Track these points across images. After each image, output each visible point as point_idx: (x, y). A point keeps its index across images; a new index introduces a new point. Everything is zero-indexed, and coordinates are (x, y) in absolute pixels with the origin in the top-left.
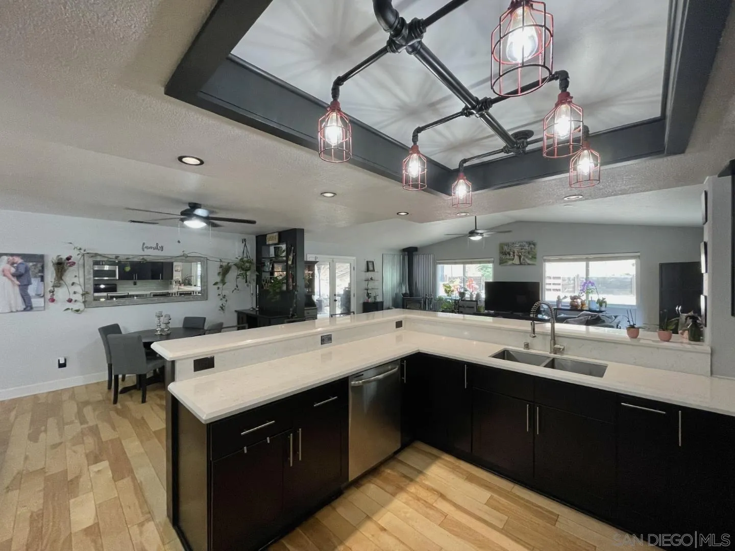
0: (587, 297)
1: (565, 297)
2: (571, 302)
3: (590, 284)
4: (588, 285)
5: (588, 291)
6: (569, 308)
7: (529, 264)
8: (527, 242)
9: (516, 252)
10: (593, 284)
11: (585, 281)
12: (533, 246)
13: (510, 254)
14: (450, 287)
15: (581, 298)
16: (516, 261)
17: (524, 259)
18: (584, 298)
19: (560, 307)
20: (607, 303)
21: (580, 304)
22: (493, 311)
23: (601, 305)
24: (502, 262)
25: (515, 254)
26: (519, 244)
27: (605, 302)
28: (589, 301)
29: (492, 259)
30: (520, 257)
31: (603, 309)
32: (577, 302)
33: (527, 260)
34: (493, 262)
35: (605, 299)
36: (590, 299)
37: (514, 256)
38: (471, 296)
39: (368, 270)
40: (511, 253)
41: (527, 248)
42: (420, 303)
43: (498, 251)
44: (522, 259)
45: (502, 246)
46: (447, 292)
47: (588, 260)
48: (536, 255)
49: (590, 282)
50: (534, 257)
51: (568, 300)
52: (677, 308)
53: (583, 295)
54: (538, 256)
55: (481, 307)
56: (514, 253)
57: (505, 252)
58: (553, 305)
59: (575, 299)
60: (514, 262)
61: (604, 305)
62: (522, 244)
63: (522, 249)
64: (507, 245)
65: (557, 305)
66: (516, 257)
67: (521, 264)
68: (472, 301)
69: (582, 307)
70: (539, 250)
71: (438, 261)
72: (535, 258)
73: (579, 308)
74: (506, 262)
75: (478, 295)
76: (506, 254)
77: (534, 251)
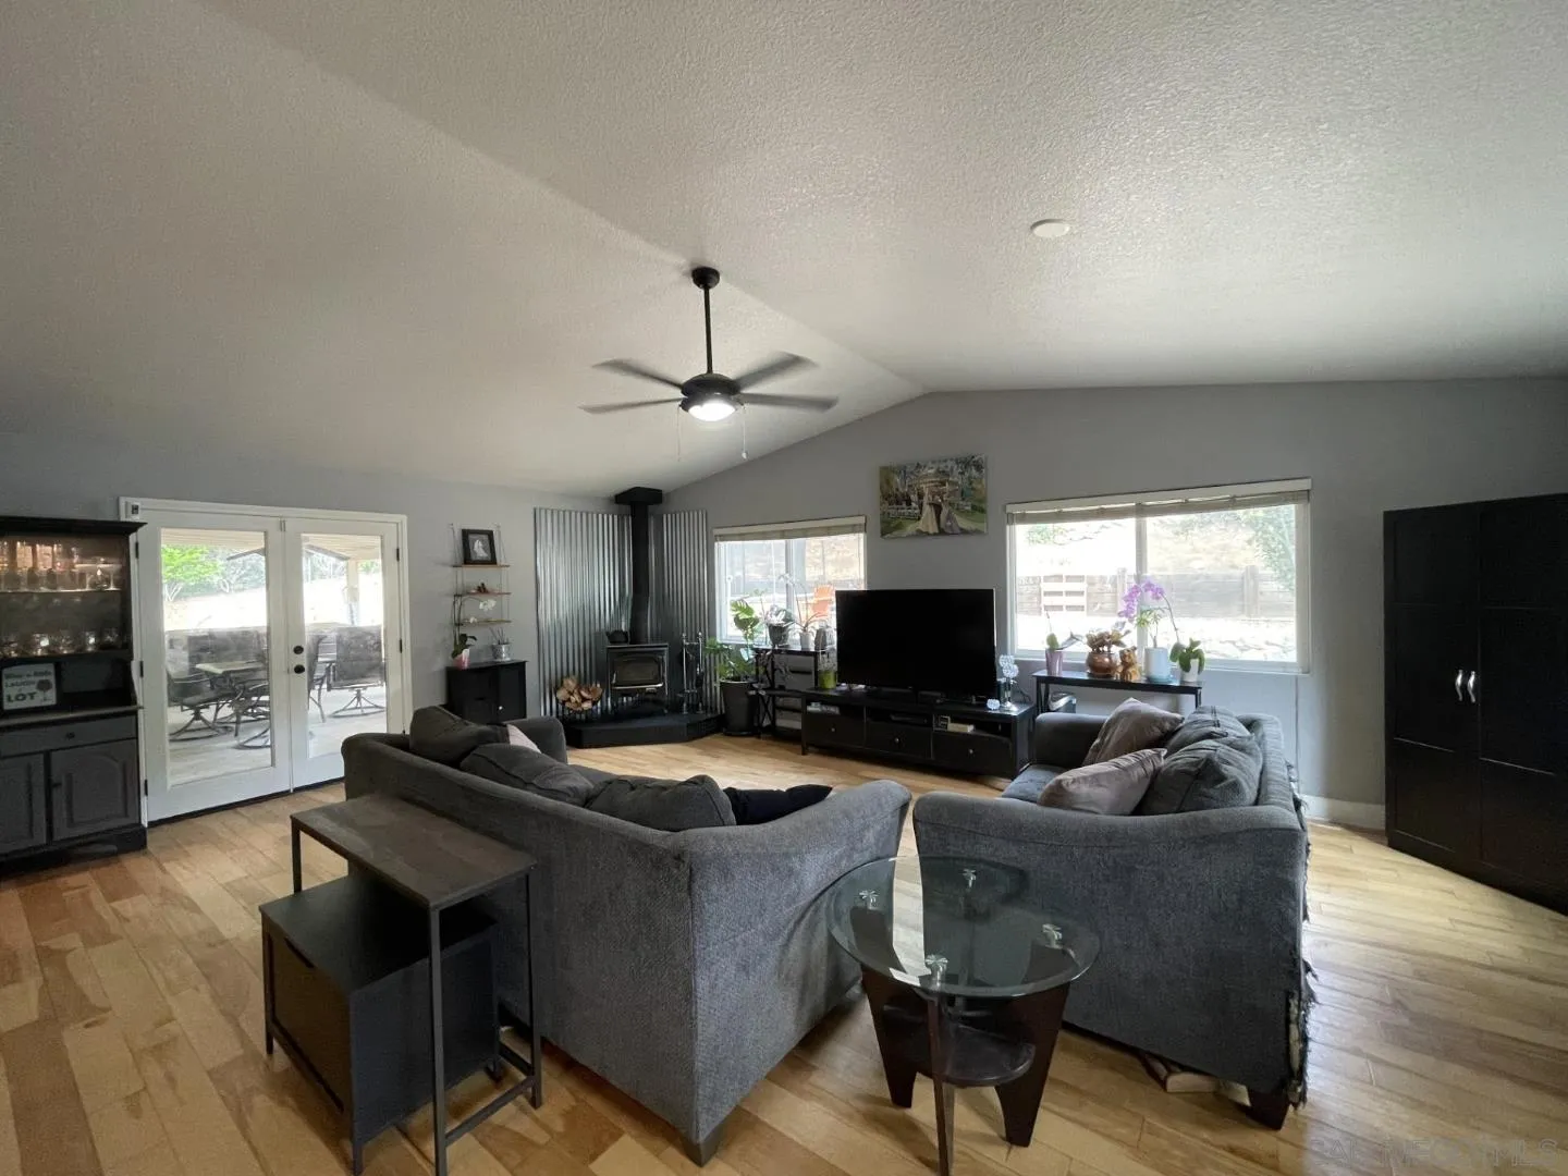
0: (1142, 637)
1: (1073, 638)
2: (1091, 656)
3: (1150, 593)
4: (1143, 595)
5: (1144, 616)
6: (1084, 676)
7: (964, 532)
8: (957, 461)
9: (926, 492)
10: (1158, 593)
11: (1134, 583)
12: (974, 472)
13: (909, 502)
14: (748, 610)
15: (1123, 640)
16: (928, 522)
17: (949, 518)
18: (1130, 641)
19: (1059, 672)
20: (1206, 656)
21: (1119, 661)
22: (862, 686)
23: (1186, 667)
24: (889, 527)
25: (925, 500)
26: (935, 466)
27: (1198, 655)
28: (1147, 651)
29: (861, 520)
30: (938, 509)
31: (1192, 678)
32: (1110, 655)
33: (958, 518)
34: (864, 528)
35: (1197, 643)
36: (1150, 645)
38: (804, 638)
39: (467, 559)
40: (914, 497)
41: (956, 478)
42: (659, 663)
43: (877, 494)
45: (886, 474)
46: (742, 624)
47: (1141, 511)
48: (983, 500)
49: (1149, 586)
50: (979, 509)
51: (1083, 649)
52: (1459, 680)
53: (1128, 632)
54: (992, 506)
55: (827, 672)
56: (921, 496)
57: (896, 496)
58: (1037, 666)
59: (1103, 645)
60: (920, 525)
61: (1194, 663)
62: (942, 466)
63: (943, 484)
64: (902, 471)
65: (1049, 666)
66: (927, 509)
67: (942, 532)
68: (805, 653)
69: (1124, 673)
71: (717, 532)
72: (983, 511)
73: (1117, 676)
74: (899, 527)
75: (821, 634)
76: (898, 503)
77: (978, 487)
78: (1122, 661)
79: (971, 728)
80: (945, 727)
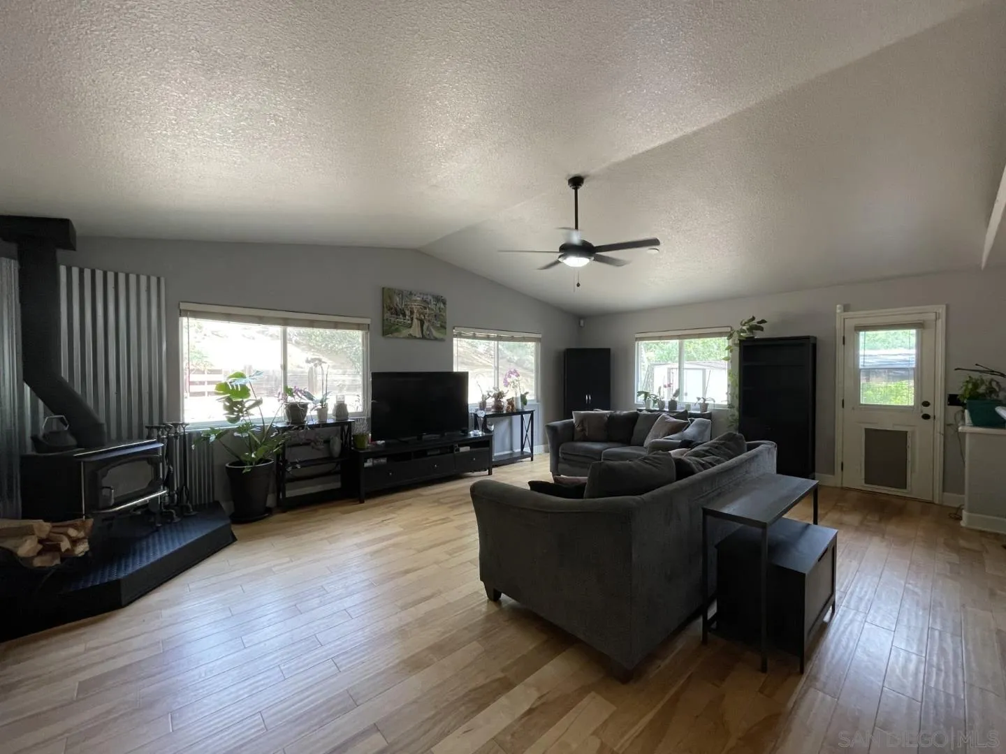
2: (495, 403)
5: (515, 384)
7: (436, 339)
8: (433, 297)
9: (415, 311)
12: (442, 306)
13: (404, 315)
16: (415, 330)
17: (428, 329)
21: (506, 404)
23: (525, 404)
24: (388, 330)
25: (415, 316)
26: (421, 296)
27: (527, 399)
29: (369, 321)
30: (422, 322)
32: (502, 402)
33: (433, 330)
34: (368, 327)
37: (412, 319)
40: (408, 313)
41: (433, 306)
43: (379, 305)
44: (425, 327)
45: (388, 293)
50: (443, 327)
54: (448, 326)
56: (412, 313)
57: (396, 310)
60: (411, 331)
62: (425, 297)
63: (425, 308)
64: (401, 294)
66: (415, 321)
67: (423, 338)
68: (325, 425)
69: (508, 409)
70: (450, 314)
73: (505, 411)
74: (397, 330)
76: (397, 314)
77: (444, 314)
78: (509, 403)
79: (469, 448)
80: (458, 450)
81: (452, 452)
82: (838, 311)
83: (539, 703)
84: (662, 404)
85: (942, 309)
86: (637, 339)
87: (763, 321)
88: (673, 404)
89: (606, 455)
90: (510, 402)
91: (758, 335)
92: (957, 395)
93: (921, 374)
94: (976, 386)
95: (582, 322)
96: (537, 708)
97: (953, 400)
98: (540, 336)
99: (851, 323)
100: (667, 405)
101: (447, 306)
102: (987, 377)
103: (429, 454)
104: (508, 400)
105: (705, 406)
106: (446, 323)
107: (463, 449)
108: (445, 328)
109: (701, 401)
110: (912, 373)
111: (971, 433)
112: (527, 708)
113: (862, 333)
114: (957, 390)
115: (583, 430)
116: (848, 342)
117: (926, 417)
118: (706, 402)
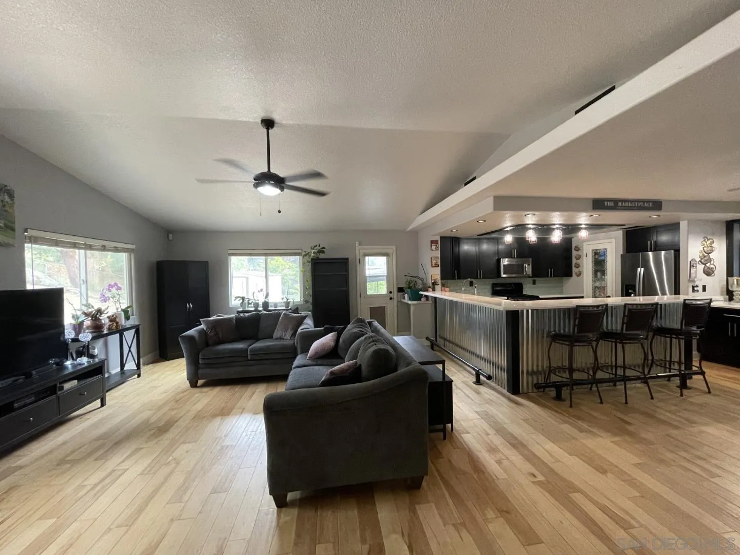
2: (93, 323)
32: (101, 320)
48: (14, 221)
50: (10, 228)
69: (110, 327)
70: (21, 211)
77: (10, 210)
78: (111, 321)
79: (76, 381)
80: (62, 388)
81: (55, 393)
82: (357, 245)
83: (406, 538)
84: (256, 305)
85: (394, 247)
86: (230, 255)
87: (324, 248)
88: (266, 305)
89: (252, 350)
90: (113, 319)
91: (322, 256)
92: (403, 288)
93: (389, 278)
94: (410, 283)
95: (171, 235)
96: (410, 543)
97: (400, 290)
98: (133, 247)
99: (362, 252)
100: (261, 304)
101: (16, 200)
102: (413, 279)
103: (16, 405)
104: (109, 317)
105: (288, 304)
106: (14, 223)
107: (67, 386)
108: (13, 230)
109: (285, 300)
110: (385, 278)
111: (413, 304)
112: (406, 548)
113: (367, 258)
114: (403, 285)
115: (216, 334)
116: (362, 262)
117: (391, 299)
118: (288, 301)
